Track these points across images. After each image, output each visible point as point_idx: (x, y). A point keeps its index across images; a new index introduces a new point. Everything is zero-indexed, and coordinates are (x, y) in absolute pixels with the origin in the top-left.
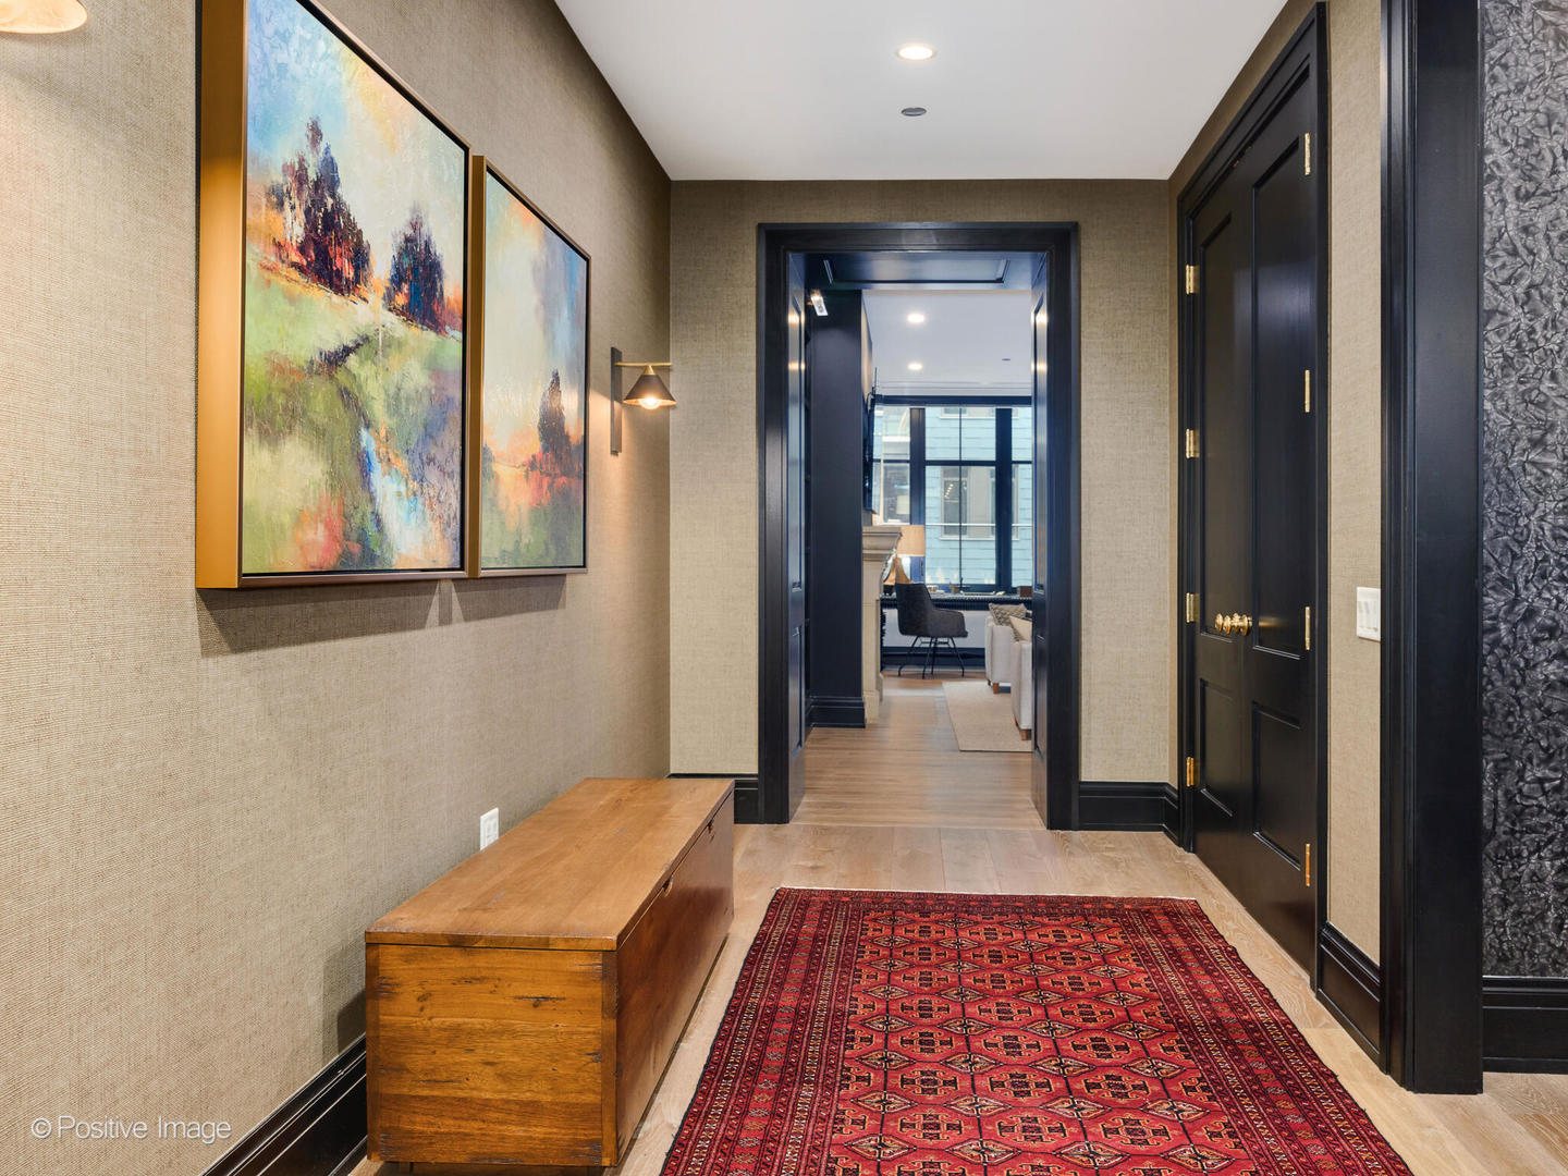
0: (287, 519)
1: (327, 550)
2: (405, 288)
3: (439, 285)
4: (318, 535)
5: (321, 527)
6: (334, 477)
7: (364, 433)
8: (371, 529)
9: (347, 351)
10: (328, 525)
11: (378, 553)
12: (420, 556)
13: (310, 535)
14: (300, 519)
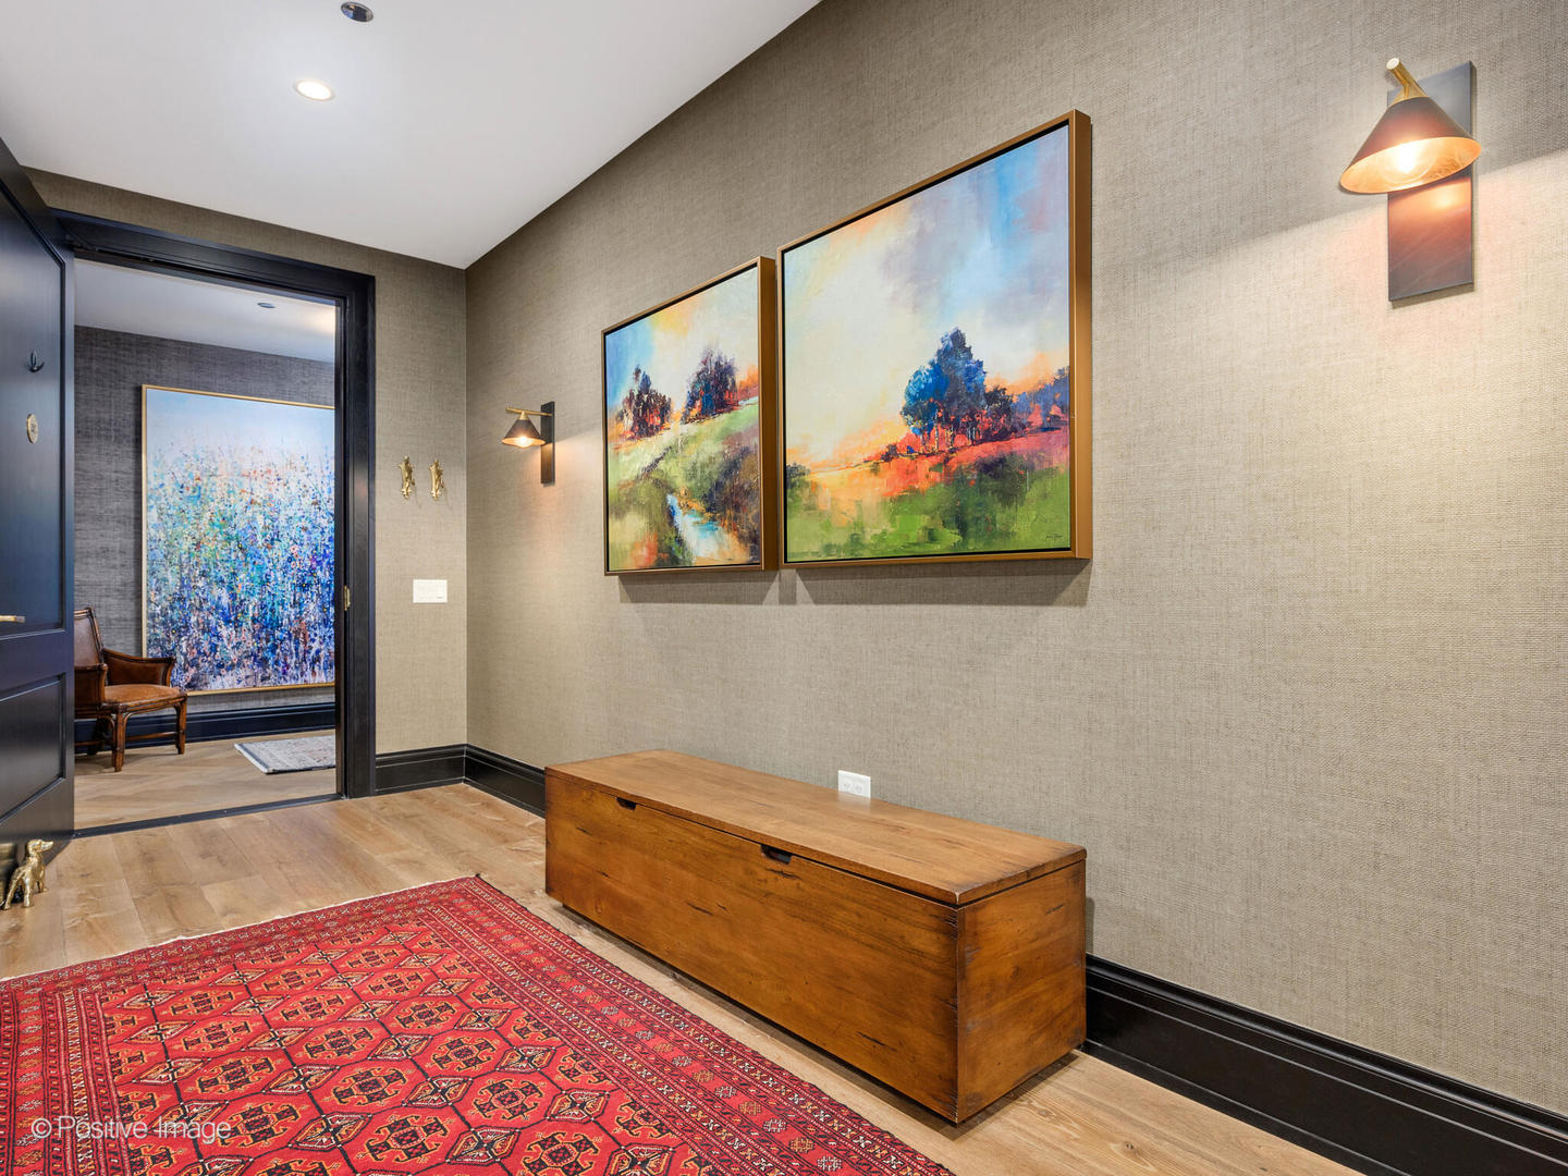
0: (628, 547)
1: (649, 559)
2: (698, 403)
3: (730, 380)
4: (644, 552)
5: (645, 549)
6: (652, 524)
7: (670, 497)
8: (675, 547)
9: (657, 461)
10: (648, 547)
11: (681, 557)
12: (716, 557)
13: (640, 553)
14: (634, 546)
